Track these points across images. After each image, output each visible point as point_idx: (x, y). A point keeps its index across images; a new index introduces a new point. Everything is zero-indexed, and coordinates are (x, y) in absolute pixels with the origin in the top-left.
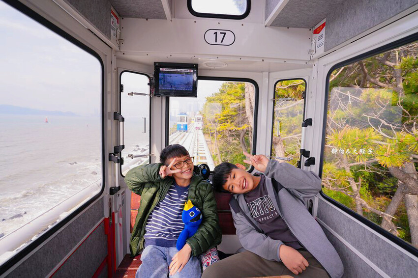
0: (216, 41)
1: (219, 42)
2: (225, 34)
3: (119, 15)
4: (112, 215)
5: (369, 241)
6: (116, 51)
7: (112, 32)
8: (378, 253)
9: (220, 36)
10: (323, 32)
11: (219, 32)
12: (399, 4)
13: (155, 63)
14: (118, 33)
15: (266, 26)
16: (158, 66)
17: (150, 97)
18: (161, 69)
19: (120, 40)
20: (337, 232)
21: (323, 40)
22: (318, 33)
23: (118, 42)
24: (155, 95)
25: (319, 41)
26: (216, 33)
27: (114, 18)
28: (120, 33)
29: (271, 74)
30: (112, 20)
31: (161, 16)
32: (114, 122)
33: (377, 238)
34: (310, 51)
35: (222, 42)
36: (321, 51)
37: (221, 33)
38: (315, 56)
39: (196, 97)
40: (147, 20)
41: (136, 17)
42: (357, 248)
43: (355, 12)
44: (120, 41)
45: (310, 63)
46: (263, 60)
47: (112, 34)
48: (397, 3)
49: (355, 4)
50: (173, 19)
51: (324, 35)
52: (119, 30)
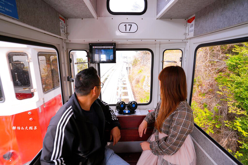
0: (126, 31)
1: (128, 31)
2: (131, 25)
3: (65, 18)
5: (215, 152)
6: (65, 40)
7: (61, 30)
8: (220, 160)
9: (128, 27)
10: (193, 22)
11: (127, 24)
12: (241, 17)
13: (89, 44)
14: (65, 29)
15: (157, 19)
16: (91, 45)
17: (88, 63)
18: (93, 47)
19: (67, 33)
21: (193, 28)
22: (191, 23)
23: (66, 35)
24: (91, 63)
25: (191, 28)
26: (126, 25)
27: (62, 21)
28: (66, 29)
30: (61, 22)
31: (91, 17)
32: (68, 82)
34: (185, 34)
35: (129, 31)
36: (192, 34)
37: (129, 25)
38: (188, 37)
39: (115, 63)
40: (82, 19)
41: (75, 18)
43: (214, 15)
44: (67, 34)
45: (185, 41)
46: (155, 40)
47: (61, 32)
48: (240, 16)
49: (213, 10)
50: (99, 18)
51: (194, 25)
52: (66, 28)
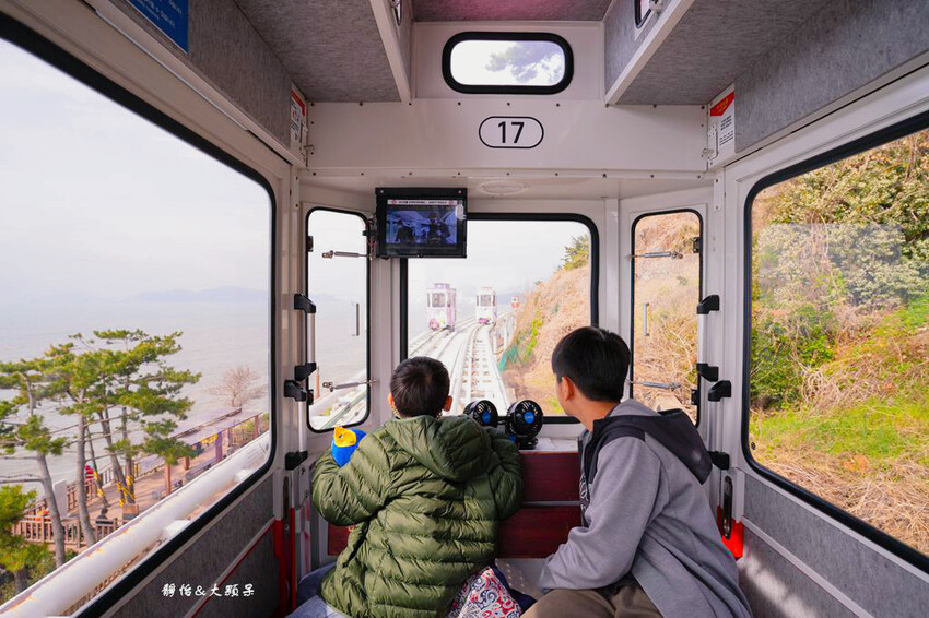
0: (504, 141)
1: (510, 141)
2: (522, 124)
3: (306, 99)
4: (289, 513)
5: (870, 572)
6: (300, 170)
7: (293, 132)
9: (512, 131)
10: (731, 111)
11: (508, 122)
12: (885, 54)
13: (378, 190)
14: (304, 134)
15: (607, 105)
16: (383, 195)
17: (368, 259)
18: (390, 202)
19: (308, 146)
20: (793, 551)
21: (732, 128)
22: (721, 114)
23: (304, 151)
24: (378, 256)
25: (724, 133)
26: (503, 124)
27: (297, 105)
28: (308, 133)
29: (623, 202)
30: (293, 109)
31: (391, 95)
32: (295, 313)
33: (888, 564)
34: (706, 152)
35: (516, 142)
36: (728, 150)
37: (513, 124)
38: (716, 162)
39: (465, 257)
40: (361, 104)
41: (339, 101)
42: (844, 588)
43: (796, 71)
44: (309, 148)
45: (707, 177)
46: (605, 175)
47: (293, 137)
48: (881, 52)
49: (793, 55)
50: (414, 100)
51: (733, 118)
52: (305, 128)
